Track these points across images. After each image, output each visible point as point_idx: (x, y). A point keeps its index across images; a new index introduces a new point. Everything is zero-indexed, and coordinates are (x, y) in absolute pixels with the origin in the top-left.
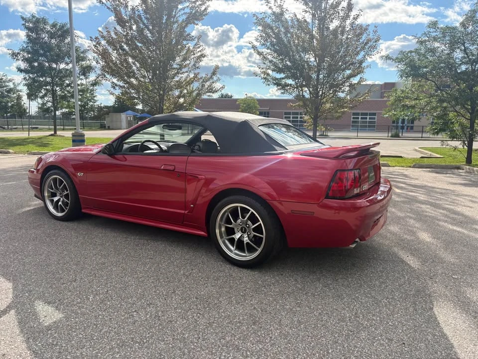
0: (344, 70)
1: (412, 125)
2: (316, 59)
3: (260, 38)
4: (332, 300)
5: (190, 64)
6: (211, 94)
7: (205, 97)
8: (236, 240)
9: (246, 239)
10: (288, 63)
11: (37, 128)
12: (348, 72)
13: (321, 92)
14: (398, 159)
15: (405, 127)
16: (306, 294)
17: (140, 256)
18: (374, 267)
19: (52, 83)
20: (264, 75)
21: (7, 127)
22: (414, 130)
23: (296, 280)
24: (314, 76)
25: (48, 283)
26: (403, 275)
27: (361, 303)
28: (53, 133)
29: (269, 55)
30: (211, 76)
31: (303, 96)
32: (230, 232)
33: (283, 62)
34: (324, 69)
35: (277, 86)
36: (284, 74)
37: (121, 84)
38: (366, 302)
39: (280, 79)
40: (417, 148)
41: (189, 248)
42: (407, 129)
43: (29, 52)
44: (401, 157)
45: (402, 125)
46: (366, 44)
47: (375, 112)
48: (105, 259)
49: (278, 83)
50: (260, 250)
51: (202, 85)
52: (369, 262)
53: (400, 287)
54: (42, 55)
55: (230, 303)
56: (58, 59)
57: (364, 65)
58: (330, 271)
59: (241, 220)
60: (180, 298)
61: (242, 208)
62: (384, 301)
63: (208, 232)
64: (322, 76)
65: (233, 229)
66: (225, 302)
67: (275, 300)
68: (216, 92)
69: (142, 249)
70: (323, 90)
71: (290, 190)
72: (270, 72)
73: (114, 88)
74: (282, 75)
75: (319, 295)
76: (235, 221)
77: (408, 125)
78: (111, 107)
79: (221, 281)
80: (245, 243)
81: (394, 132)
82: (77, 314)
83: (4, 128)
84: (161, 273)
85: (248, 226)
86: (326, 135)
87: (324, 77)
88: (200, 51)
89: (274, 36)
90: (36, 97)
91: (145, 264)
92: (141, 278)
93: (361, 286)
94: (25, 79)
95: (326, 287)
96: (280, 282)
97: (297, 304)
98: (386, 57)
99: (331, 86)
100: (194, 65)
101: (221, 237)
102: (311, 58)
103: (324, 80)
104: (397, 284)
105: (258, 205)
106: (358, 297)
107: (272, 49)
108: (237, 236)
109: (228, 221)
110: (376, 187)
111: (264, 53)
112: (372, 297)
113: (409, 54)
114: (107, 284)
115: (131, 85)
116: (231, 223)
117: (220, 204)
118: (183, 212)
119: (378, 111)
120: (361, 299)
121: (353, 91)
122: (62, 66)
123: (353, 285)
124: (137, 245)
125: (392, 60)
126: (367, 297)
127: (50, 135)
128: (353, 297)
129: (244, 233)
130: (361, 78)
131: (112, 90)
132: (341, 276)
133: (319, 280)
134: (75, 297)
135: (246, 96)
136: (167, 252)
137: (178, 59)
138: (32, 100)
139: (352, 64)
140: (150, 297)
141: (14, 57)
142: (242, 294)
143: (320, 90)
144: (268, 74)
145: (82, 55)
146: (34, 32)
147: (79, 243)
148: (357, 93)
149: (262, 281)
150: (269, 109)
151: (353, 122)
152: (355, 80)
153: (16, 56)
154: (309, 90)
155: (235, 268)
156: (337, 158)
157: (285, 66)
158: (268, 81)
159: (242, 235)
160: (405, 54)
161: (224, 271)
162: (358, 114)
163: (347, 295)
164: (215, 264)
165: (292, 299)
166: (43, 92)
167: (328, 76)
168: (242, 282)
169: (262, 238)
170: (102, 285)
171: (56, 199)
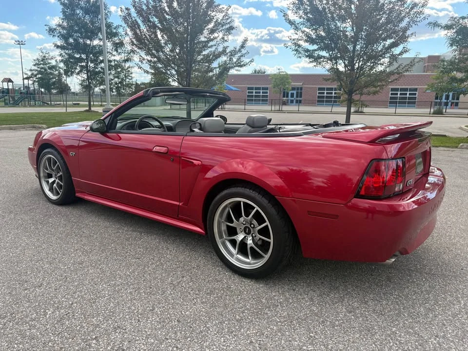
0: (385, 39)
1: (457, 101)
2: (353, 28)
3: (292, 6)
4: (358, 336)
5: (218, 37)
6: (239, 68)
7: (233, 72)
8: (238, 242)
9: (250, 242)
10: (323, 34)
11: (78, 104)
12: (389, 42)
13: (357, 64)
14: (441, 138)
15: (450, 104)
16: (323, 322)
17: (126, 255)
18: (417, 285)
19: (87, 59)
20: (296, 47)
21: (50, 103)
22: (459, 107)
23: (311, 299)
24: (350, 47)
25: (9, 287)
26: (457, 298)
27: (400, 343)
28: (87, 108)
29: (302, 24)
30: (240, 49)
31: (338, 69)
32: (232, 231)
33: (316, 32)
34: (361, 38)
35: (309, 58)
36: (317, 45)
37: (149, 58)
38: (407, 342)
39: (313, 50)
40: (463, 126)
41: (187, 245)
42: (451, 105)
43: (63, 28)
44: (445, 136)
45: (446, 101)
46: (412, 8)
47: (416, 87)
48: (85, 256)
49: (310, 55)
50: (267, 257)
51: (230, 59)
52: (410, 276)
53: (454, 318)
54: (76, 32)
55: (220, 332)
56: (92, 34)
57: (408, 33)
58: (357, 287)
59: (244, 219)
60: (158, 319)
61: (245, 204)
62: (432, 342)
63: (205, 230)
64: (359, 46)
65: (235, 229)
66: (213, 330)
67: (280, 330)
68: (245, 65)
69: (132, 244)
70: (360, 62)
71: (313, 183)
72: (301, 43)
73: (142, 62)
74: (315, 47)
75: (340, 325)
76: (238, 219)
77: (453, 101)
78: (147, 83)
79: (215, 296)
80: (249, 247)
81: (436, 108)
82: (24, 336)
83: (48, 104)
84: (144, 280)
85: (252, 226)
86: (361, 112)
87: (361, 48)
88: (229, 23)
89: (308, 3)
90: (72, 73)
91: (128, 266)
92: (119, 285)
93: (398, 315)
94: (61, 55)
95: (350, 312)
96: (291, 301)
97: (309, 339)
98: (434, 24)
99: (370, 58)
100: (223, 38)
101: (221, 237)
102: (347, 27)
103: (361, 51)
104: (450, 313)
105: (264, 201)
106: (394, 333)
107: (305, 17)
108: (240, 237)
109: (229, 219)
110: (424, 178)
111: (296, 23)
112: (416, 333)
113: (461, 21)
114: (75, 293)
115: (159, 60)
116: (232, 222)
117: (218, 197)
118: (178, 203)
119: (420, 87)
120: (400, 336)
121: (395, 63)
122: (96, 42)
123: (389, 311)
124: (127, 240)
125: (440, 27)
126: (408, 333)
127: (84, 111)
128: (389, 332)
129: (249, 233)
130: (404, 48)
131: (140, 63)
132: (371, 296)
133: (341, 300)
134: (32, 310)
135: (278, 71)
136: (159, 250)
137: (206, 32)
138: (69, 76)
139: (395, 32)
140: (121, 315)
141: (51, 33)
142: (238, 317)
143: (356, 63)
144: (299, 46)
145: (114, 31)
146: (69, 8)
147: (64, 234)
148: (398, 65)
149: (266, 299)
150: (302, 85)
151: (391, 98)
152: (397, 51)
153: (52, 32)
154: (344, 63)
155: (236, 276)
156: (373, 142)
157: (319, 37)
158: (300, 53)
159: (245, 237)
160: (456, 20)
161: (221, 281)
162: (397, 90)
163: (380, 327)
164: (212, 269)
165: (303, 331)
166: (78, 69)
167: (367, 47)
168: (241, 299)
169: (270, 243)
170: (68, 294)
171: (51, 180)
